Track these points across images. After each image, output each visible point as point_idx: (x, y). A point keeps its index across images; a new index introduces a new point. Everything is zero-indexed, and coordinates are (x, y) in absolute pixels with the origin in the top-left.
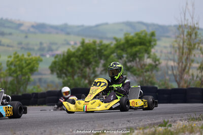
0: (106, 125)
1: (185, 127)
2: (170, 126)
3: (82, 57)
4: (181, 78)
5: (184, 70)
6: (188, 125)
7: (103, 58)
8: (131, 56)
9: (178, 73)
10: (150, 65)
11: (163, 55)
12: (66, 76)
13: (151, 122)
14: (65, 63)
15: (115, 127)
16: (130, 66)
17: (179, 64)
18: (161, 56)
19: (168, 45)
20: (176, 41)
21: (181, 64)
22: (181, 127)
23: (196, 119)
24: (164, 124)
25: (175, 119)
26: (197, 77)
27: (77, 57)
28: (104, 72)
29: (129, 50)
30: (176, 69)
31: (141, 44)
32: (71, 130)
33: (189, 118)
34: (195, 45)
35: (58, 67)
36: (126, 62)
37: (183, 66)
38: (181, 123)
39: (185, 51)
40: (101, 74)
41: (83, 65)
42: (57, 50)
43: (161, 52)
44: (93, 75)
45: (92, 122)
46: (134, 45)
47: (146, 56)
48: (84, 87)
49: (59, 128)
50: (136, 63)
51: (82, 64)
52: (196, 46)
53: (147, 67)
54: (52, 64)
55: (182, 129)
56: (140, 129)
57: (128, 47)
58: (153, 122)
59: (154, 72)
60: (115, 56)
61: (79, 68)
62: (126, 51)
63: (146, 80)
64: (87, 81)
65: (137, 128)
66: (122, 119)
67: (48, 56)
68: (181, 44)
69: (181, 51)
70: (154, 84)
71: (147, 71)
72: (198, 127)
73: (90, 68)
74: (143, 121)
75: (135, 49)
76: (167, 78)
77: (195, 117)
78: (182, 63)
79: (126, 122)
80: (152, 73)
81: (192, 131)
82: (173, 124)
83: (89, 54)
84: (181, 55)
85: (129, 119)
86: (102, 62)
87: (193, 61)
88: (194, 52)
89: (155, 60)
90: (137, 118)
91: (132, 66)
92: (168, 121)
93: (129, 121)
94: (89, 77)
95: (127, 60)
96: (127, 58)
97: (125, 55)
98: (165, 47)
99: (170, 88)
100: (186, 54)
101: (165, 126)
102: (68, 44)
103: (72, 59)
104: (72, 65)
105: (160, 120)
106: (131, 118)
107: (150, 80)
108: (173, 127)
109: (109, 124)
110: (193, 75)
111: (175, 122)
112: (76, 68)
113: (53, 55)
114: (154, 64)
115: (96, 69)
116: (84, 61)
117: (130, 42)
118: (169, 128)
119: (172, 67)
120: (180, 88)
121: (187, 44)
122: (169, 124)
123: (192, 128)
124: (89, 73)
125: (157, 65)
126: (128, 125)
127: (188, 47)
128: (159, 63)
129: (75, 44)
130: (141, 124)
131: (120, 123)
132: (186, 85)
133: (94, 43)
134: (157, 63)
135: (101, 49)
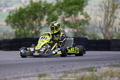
0: (46, 69)
1: (107, 72)
2: (96, 71)
3: (30, 13)
4: (106, 31)
5: (109, 24)
6: (109, 71)
7: (47, 14)
8: (68, 13)
9: (104, 27)
10: (83, 20)
11: (93, 12)
12: (18, 27)
13: (81, 68)
14: (17, 17)
15: (53, 71)
16: (67, 21)
17: (105, 20)
18: (91, 13)
19: (97, 4)
20: (103, 2)
21: (106, 20)
22: (104, 72)
23: (116, 66)
24: (91, 70)
25: (100, 65)
26: (119, 30)
27: (26, 12)
28: (47, 25)
29: (67, 9)
30: (103, 23)
31: (76, 4)
32: (19, 73)
33: (110, 64)
34: (117, 5)
35: (12, 20)
36: (64, 18)
37: (108, 22)
38: (104, 68)
39: (109, 10)
40: (45, 26)
41: (31, 20)
42: (11, 6)
43: (92, 9)
44: (39, 27)
45: (36, 67)
46: (71, 4)
47: (79, 13)
48: (31, 37)
49: (10, 71)
50: (72, 18)
51: (30, 18)
52: (119, 6)
53: (80, 22)
54: (7, 18)
55: (105, 74)
56: (73, 73)
57: (66, 6)
58: (83, 67)
59: (86, 25)
60: (55, 13)
61: (28, 21)
62: (64, 9)
63: (79, 32)
64: (34, 32)
65: (71, 72)
66: (59, 65)
67: (4, 11)
68: (107, 4)
69: (107, 10)
70: (85, 35)
71: (80, 25)
72: (117, 72)
73: (36, 22)
74: (75, 66)
75: (71, 8)
76: (96, 30)
77: (115, 64)
78: (108, 19)
79: (62, 67)
80: (84, 26)
81: (112, 76)
82: (98, 70)
83: (36, 11)
84: (107, 13)
85: (64, 64)
86: (46, 17)
87: (116, 18)
88: (116, 11)
89: (87, 16)
90: (71, 64)
91: (68, 20)
92: (94, 67)
93: (64, 66)
94: (36, 28)
95: (65, 16)
96: (65, 14)
97: (63, 13)
98: (95, 6)
99: (97, 39)
100: (110, 12)
101: (92, 71)
102: (20, 2)
103: (23, 14)
104: (22, 19)
105: (89, 66)
106: (66, 64)
107: (82, 32)
108: (98, 72)
109: (49, 69)
110: (115, 28)
111: (100, 67)
112: (26, 21)
113: (8, 11)
114: (85, 19)
115: (41, 22)
116: (32, 16)
117: (68, 2)
118: (95, 73)
119: (100, 22)
120: (106, 39)
121: (112, 5)
122: (95, 69)
123: (112, 73)
124: (36, 25)
125: (88, 20)
126: (63, 70)
127: (112, 6)
128: (90, 19)
129: (26, 2)
130: (74, 69)
131: (58, 68)
132: (110, 36)
133: (40, 2)
134: (88, 18)
135: (45, 7)
